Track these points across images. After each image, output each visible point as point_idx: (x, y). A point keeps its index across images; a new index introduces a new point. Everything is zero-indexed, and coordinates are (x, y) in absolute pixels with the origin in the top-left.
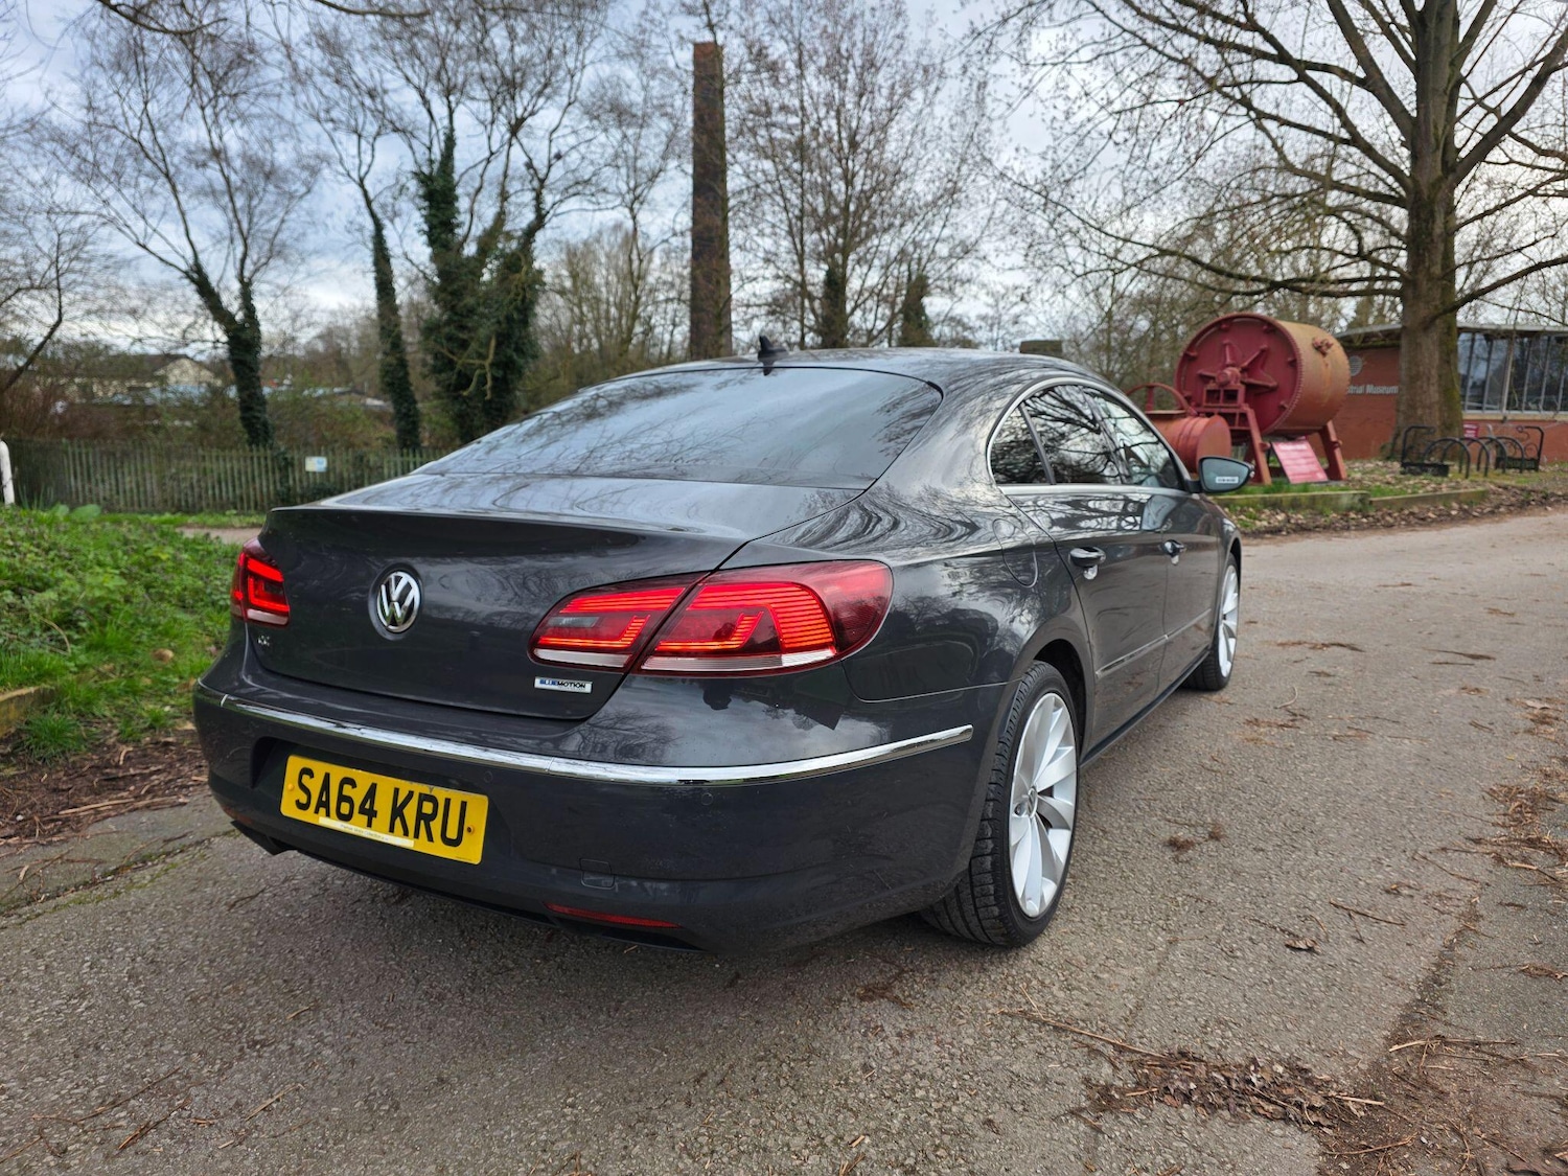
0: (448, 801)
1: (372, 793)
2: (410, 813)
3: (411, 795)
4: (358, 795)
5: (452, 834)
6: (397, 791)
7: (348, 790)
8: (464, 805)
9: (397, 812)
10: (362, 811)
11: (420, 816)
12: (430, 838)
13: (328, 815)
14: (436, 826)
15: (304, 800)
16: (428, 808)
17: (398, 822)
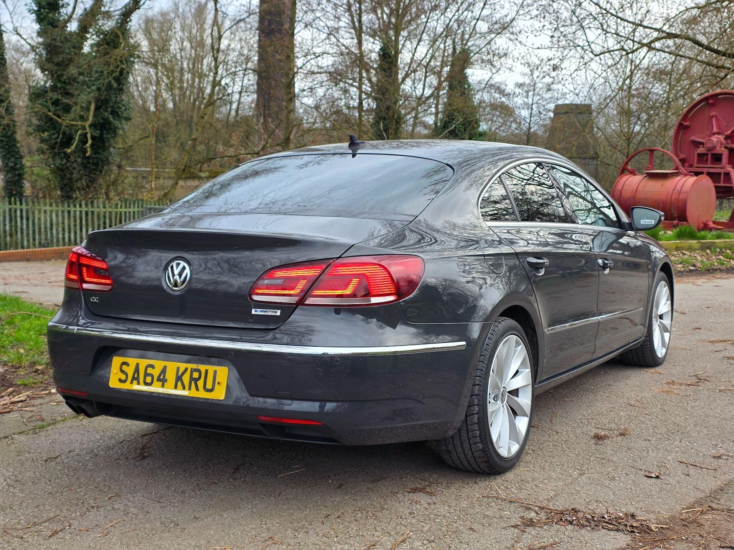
0: (207, 371)
1: (164, 371)
2: (186, 378)
3: (186, 370)
4: (156, 372)
5: (209, 386)
6: (178, 368)
7: (150, 370)
8: (215, 372)
9: (179, 378)
10: (159, 380)
11: (192, 379)
12: (197, 389)
13: (138, 384)
14: (201, 383)
15: (123, 377)
16: (196, 375)
17: (179, 383)
